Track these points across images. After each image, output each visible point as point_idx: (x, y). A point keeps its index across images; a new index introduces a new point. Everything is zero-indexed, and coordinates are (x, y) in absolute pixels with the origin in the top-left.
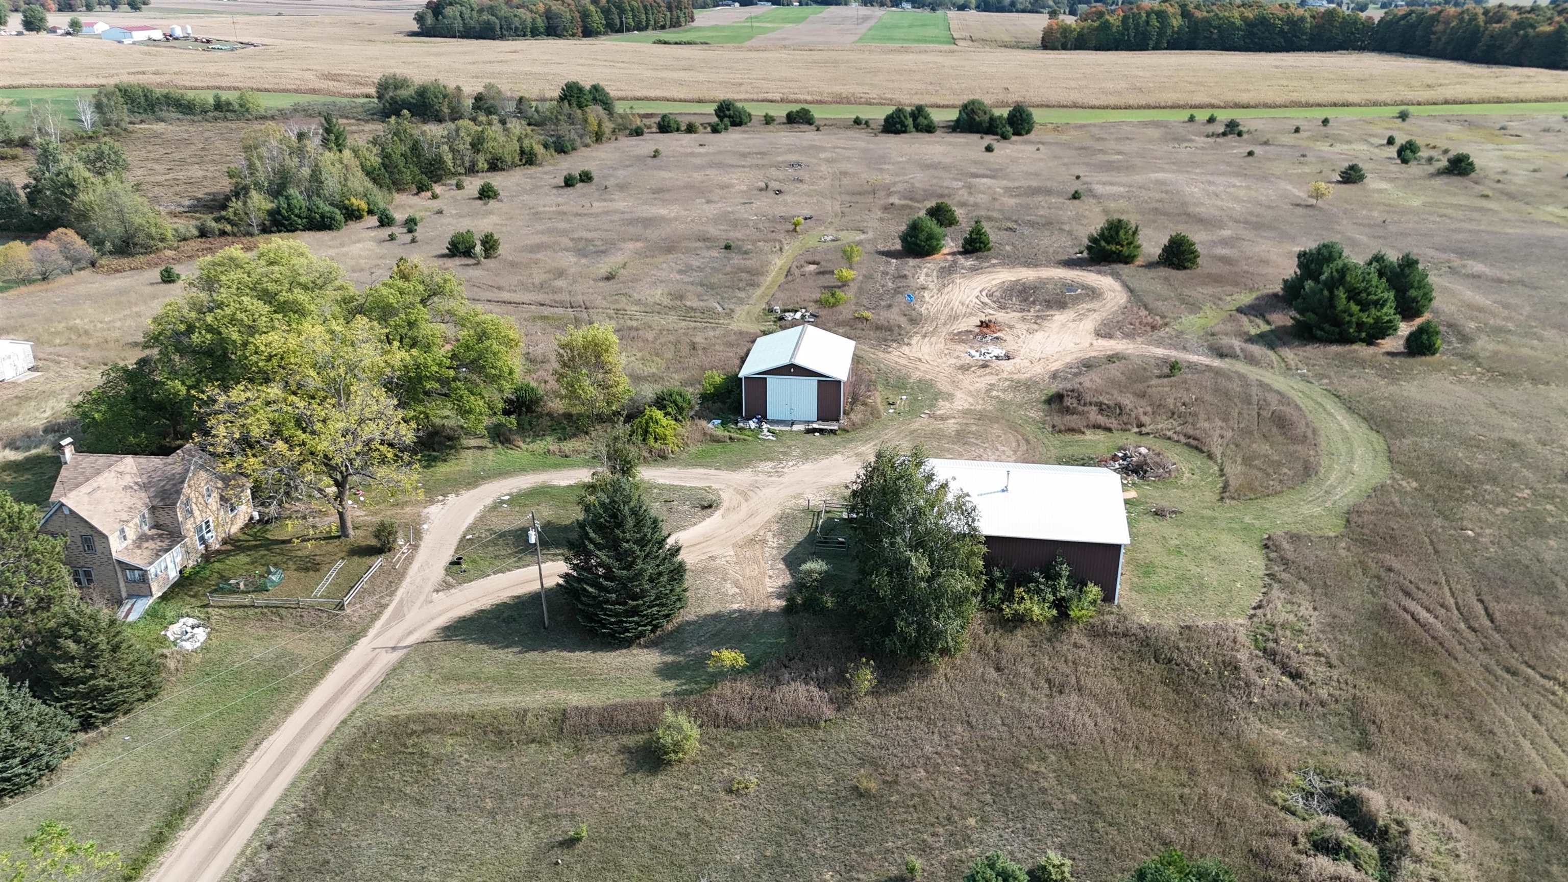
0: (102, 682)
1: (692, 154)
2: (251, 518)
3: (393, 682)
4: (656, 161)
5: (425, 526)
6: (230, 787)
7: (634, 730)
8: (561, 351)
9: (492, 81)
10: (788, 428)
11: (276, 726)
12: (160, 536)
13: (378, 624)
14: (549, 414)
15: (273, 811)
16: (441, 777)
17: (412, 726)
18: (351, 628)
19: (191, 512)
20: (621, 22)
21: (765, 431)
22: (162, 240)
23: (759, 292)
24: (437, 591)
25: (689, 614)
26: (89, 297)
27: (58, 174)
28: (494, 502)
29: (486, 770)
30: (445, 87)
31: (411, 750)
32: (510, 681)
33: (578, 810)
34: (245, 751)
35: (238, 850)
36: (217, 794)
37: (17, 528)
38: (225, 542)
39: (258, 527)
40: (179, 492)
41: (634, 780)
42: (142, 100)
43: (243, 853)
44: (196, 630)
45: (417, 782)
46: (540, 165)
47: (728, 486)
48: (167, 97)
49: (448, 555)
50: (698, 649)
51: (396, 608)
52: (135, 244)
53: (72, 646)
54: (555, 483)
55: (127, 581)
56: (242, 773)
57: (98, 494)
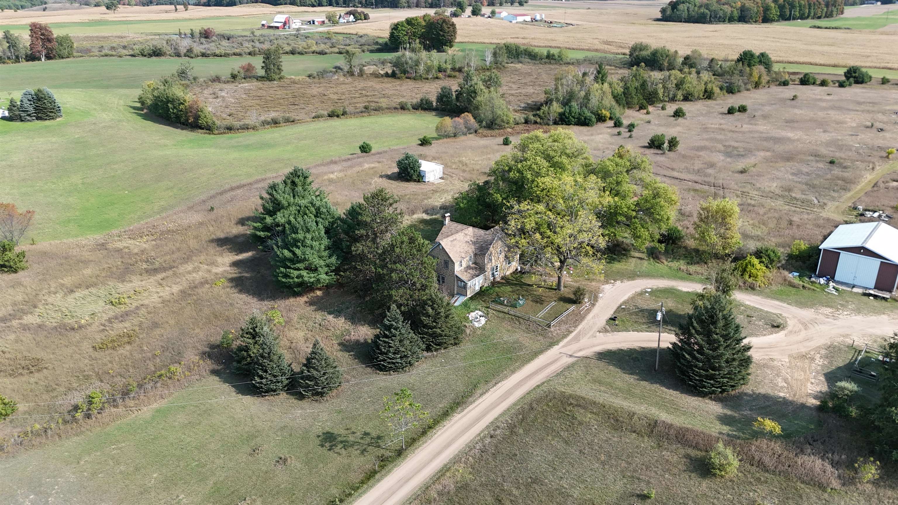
0: (438, 331)
1: (820, 100)
2: (517, 269)
3: (566, 373)
4: (793, 102)
5: (601, 295)
6: (480, 400)
7: (696, 447)
8: (701, 212)
9: (697, 48)
10: (849, 289)
11: (506, 377)
12: (476, 268)
13: (566, 340)
14: (685, 247)
15: (497, 419)
16: (580, 433)
17: (571, 400)
18: (551, 338)
19: (491, 260)
20: (791, 14)
21: (831, 288)
22: (508, 123)
23: (849, 194)
24: (600, 332)
25: (748, 389)
26: (471, 147)
27: (471, 86)
28: (642, 291)
29: (605, 438)
30: (668, 51)
31: (568, 413)
32: (629, 394)
33: (652, 480)
34: (491, 384)
35: (478, 432)
36: (474, 401)
37: (421, 251)
38: (502, 278)
39: (519, 275)
40: (488, 249)
41: (690, 476)
42: (514, 52)
43: (479, 434)
44: (481, 318)
45: (567, 431)
46: (715, 100)
47: (795, 317)
49: (609, 314)
50: (749, 412)
51: (576, 334)
52: (496, 124)
53: (430, 310)
54: (680, 288)
55: (458, 286)
56: (487, 395)
57: (455, 242)
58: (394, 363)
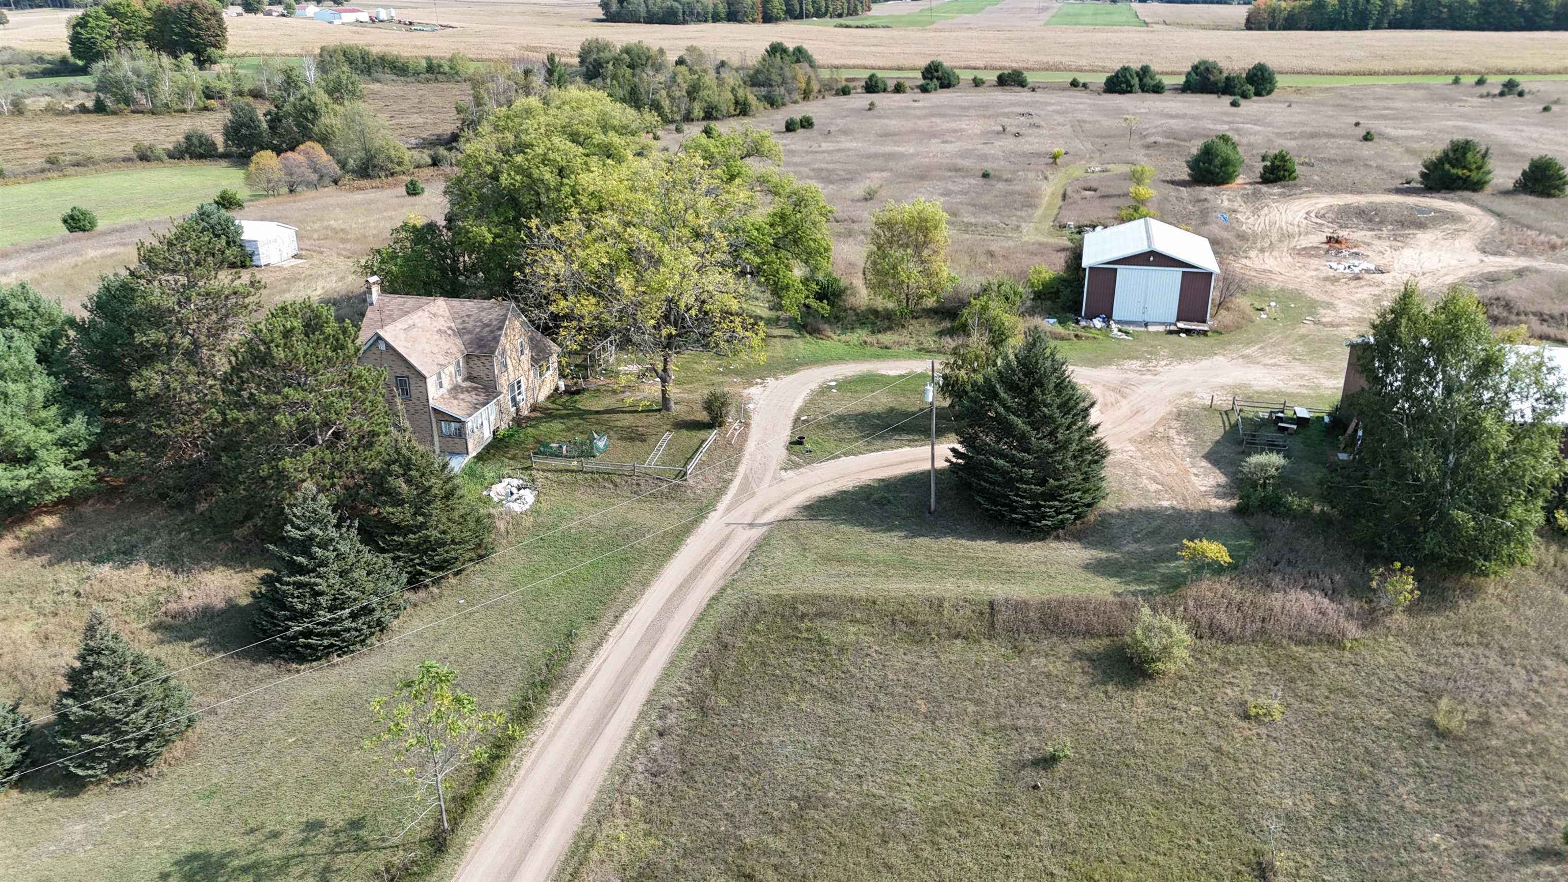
0: (435, 533)
1: (908, 107)
2: (557, 389)
3: (762, 559)
4: (870, 113)
5: (751, 406)
6: (596, 662)
7: (1089, 633)
10: (1143, 329)
11: (634, 599)
12: (475, 389)
13: (727, 499)
14: (853, 309)
15: (655, 692)
16: (851, 669)
17: (801, 607)
18: (695, 500)
19: (506, 366)
20: (801, 8)
21: (1115, 331)
22: (400, 164)
23: (1039, 212)
24: (785, 469)
25: (1109, 505)
28: (820, 387)
29: (906, 666)
30: (648, 49)
31: (805, 635)
32: (908, 568)
33: (1042, 722)
34: (605, 622)
35: (625, 734)
36: (583, 668)
37: (342, 347)
38: (534, 408)
39: (565, 398)
40: (496, 340)
41: (1106, 692)
42: (360, 61)
43: (631, 737)
44: (522, 492)
45: (823, 672)
46: (754, 116)
47: (1096, 383)
48: (382, 59)
49: (785, 434)
50: (1136, 546)
51: (741, 484)
52: (375, 166)
53: (402, 485)
54: (883, 372)
55: (441, 435)
56: (607, 647)
57: (414, 332)
58: (336, 634)
